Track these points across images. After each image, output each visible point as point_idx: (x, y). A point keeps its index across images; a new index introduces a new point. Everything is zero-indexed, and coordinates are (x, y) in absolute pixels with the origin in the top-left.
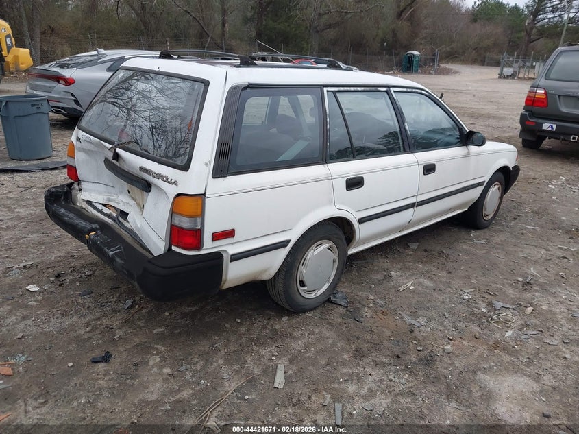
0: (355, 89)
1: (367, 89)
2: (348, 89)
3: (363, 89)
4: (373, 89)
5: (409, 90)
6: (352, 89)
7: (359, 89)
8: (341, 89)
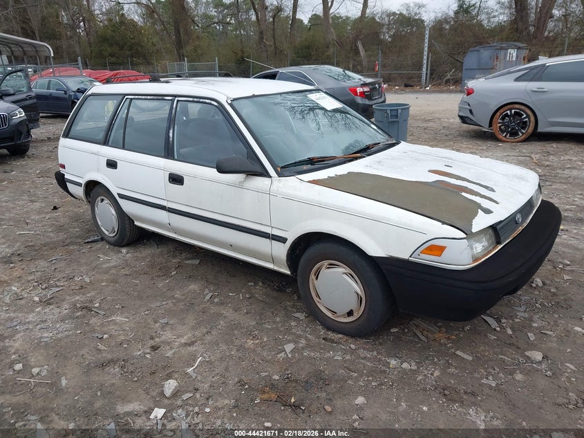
0: (146, 97)
1: (155, 97)
2: (141, 97)
3: (152, 97)
4: (160, 97)
5: (195, 100)
6: (144, 97)
7: (149, 97)
8: (137, 97)
